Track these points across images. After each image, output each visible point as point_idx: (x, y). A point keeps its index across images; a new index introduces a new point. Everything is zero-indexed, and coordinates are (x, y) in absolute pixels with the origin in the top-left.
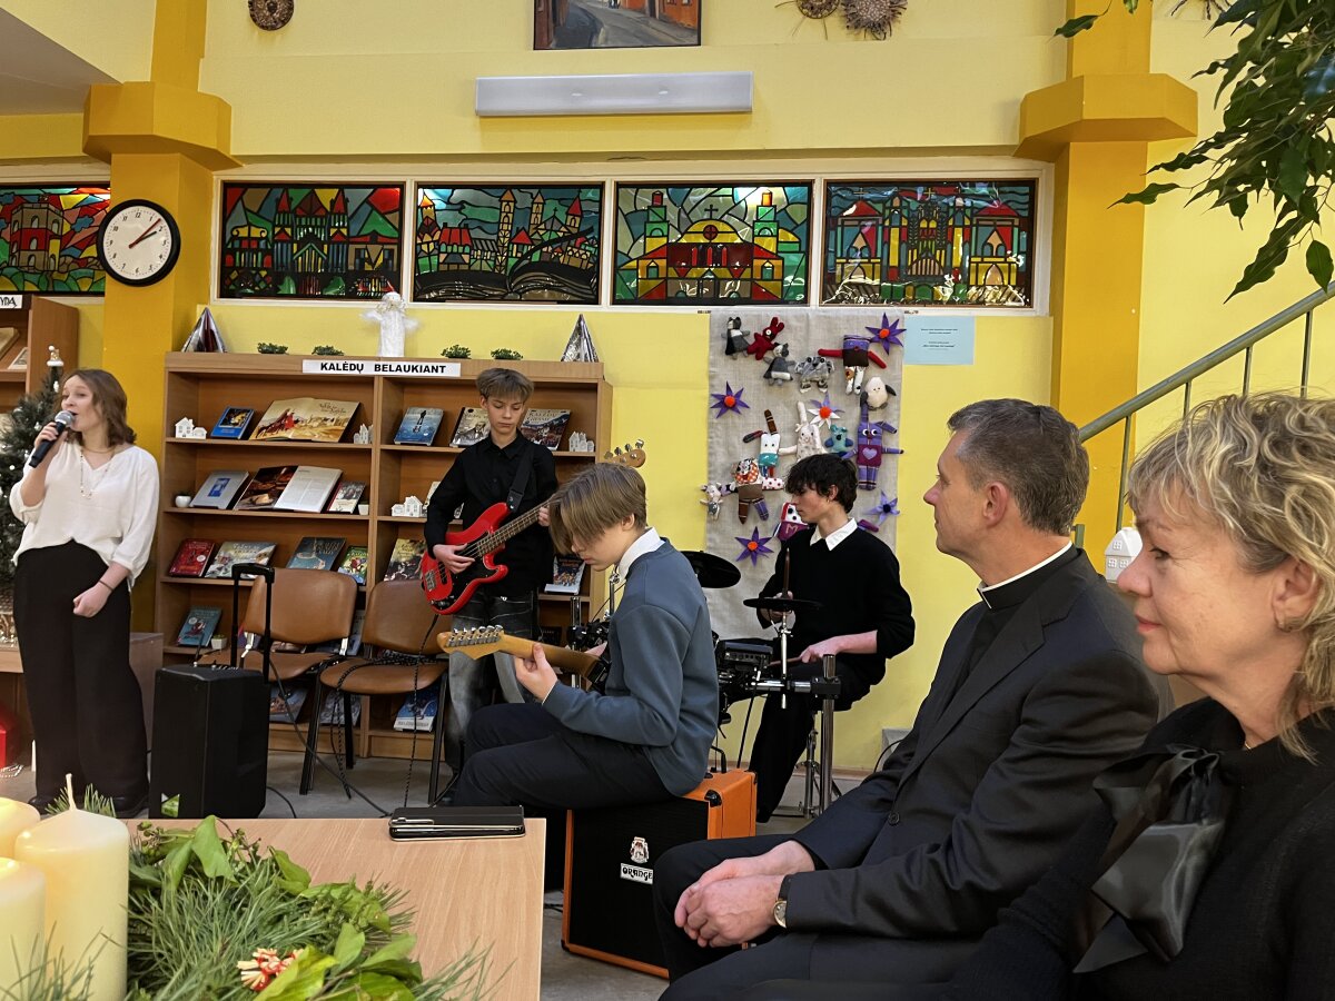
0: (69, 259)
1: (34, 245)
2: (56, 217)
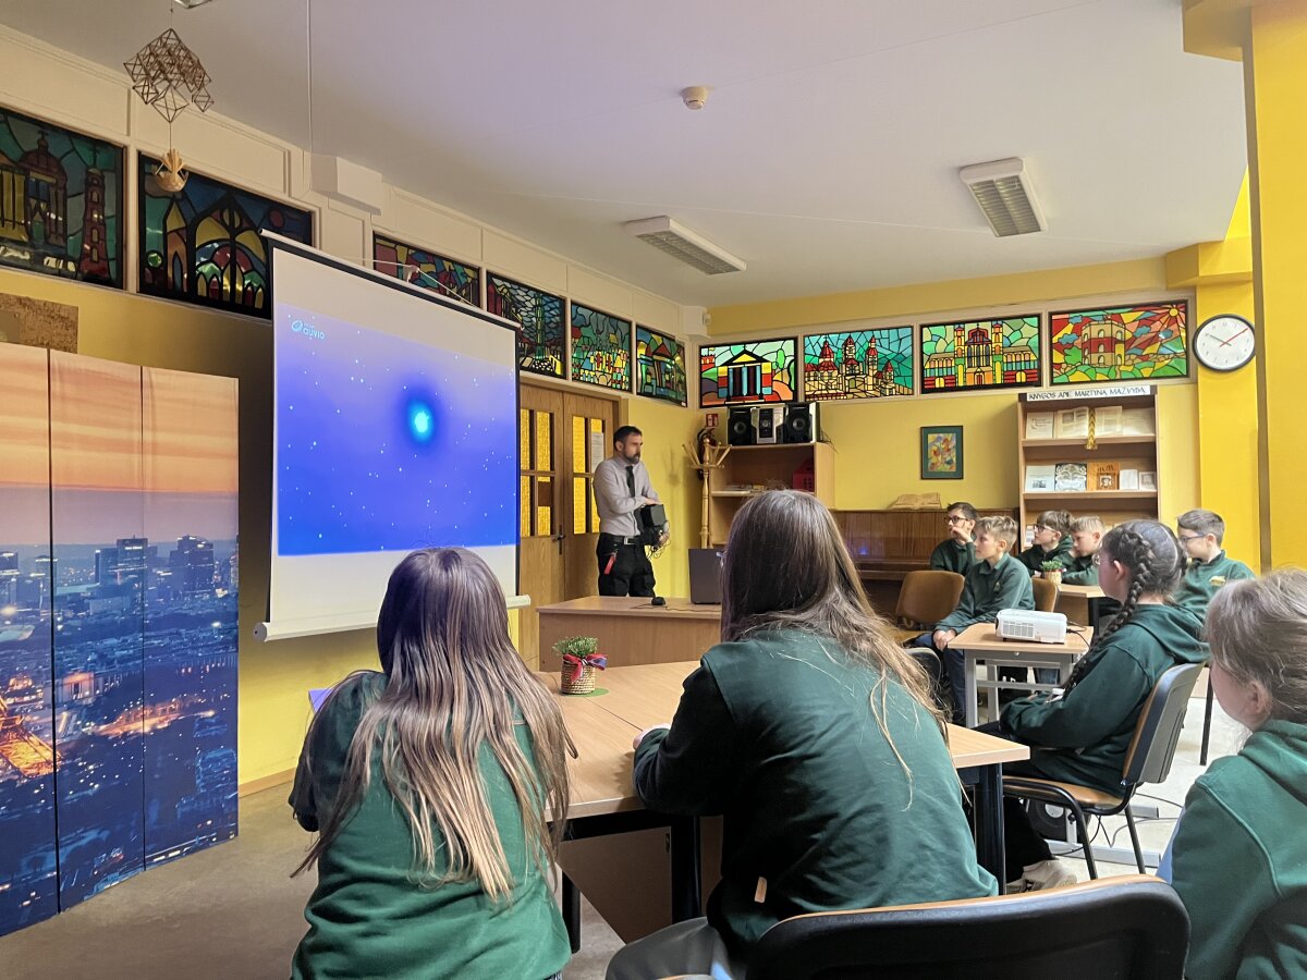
0: (1133, 357)
1: (1101, 349)
2: (1119, 328)
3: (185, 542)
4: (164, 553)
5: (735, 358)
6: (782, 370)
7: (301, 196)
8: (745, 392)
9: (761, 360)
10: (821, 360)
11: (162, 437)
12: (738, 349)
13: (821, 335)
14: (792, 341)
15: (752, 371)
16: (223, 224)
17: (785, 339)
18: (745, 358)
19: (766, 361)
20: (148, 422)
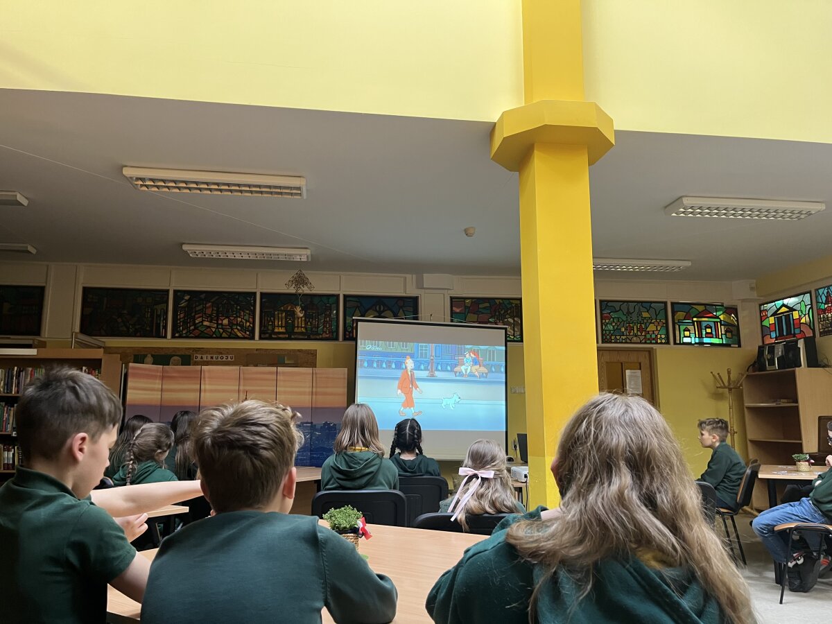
3: (326, 424)
4: (318, 427)
5: (778, 310)
6: (805, 315)
7: (411, 292)
8: (785, 334)
9: (792, 309)
10: (826, 306)
11: (319, 390)
12: (779, 303)
13: (825, 288)
14: (809, 295)
15: (788, 317)
16: (376, 310)
17: (804, 294)
18: (784, 309)
19: (796, 310)
20: (314, 385)
